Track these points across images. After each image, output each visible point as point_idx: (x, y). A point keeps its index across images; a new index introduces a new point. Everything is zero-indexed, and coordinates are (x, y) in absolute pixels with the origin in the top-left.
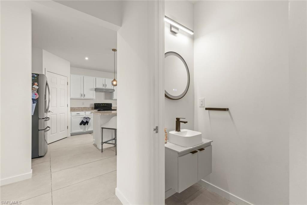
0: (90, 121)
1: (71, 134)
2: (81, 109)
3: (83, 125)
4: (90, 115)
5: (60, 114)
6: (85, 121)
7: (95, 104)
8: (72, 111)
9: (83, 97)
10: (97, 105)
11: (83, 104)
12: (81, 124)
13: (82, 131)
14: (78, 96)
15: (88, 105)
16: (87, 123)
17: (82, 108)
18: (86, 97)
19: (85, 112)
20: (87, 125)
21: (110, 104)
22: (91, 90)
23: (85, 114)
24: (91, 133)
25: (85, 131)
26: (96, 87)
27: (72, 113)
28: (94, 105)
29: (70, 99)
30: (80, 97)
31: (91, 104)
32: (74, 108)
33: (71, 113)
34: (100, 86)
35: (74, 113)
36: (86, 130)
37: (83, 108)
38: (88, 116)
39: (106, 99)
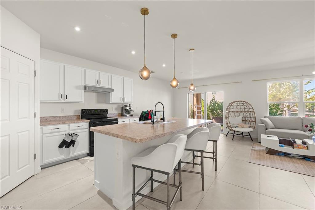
0: (77, 139)
1: (40, 166)
2: (58, 119)
3: (66, 147)
4: (77, 129)
5: (17, 133)
6: (69, 141)
7: (82, 110)
8: (43, 125)
9: (64, 100)
10: (87, 112)
11: (63, 110)
12: (61, 146)
13: (62, 157)
14: (56, 98)
15: (71, 111)
16: (73, 142)
17: (60, 117)
18: (69, 100)
19: (69, 125)
20: (73, 146)
21: (106, 109)
22: (78, 88)
23: (69, 128)
24: (78, 159)
25: (68, 158)
26: (85, 84)
27: (44, 127)
28: (80, 112)
29: (41, 102)
30: (58, 100)
31: (76, 111)
32: (45, 119)
33: (42, 128)
34: (91, 82)
35: (48, 128)
36: (71, 155)
37: (63, 116)
38: (74, 132)
39: (98, 102)
